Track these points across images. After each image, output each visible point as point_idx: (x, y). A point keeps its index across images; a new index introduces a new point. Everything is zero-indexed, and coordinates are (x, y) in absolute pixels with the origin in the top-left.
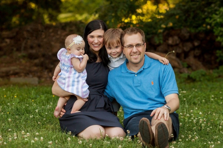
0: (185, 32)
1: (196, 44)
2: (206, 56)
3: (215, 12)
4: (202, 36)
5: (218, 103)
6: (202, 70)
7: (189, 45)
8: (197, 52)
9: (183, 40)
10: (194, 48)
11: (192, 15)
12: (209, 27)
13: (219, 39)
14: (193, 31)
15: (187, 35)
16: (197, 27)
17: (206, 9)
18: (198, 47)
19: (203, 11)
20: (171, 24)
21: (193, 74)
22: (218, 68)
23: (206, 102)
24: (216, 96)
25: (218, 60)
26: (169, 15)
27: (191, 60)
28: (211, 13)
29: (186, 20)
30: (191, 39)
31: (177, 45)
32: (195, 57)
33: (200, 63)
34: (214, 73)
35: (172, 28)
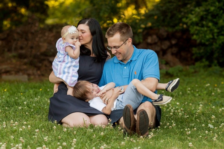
0: (163, 31)
1: (174, 42)
2: (183, 54)
3: (191, 12)
4: (179, 35)
5: (194, 95)
6: (180, 66)
7: (167, 43)
8: (175, 50)
9: (161, 39)
10: (171, 46)
11: (169, 15)
12: (185, 26)
13: (195, 37)
14: (170, 30)
15: (165, 34)
16: (174, 27)
17: (182, 10)
18: (175, 45)
19: (180, 12)
20: (149, 24)
21: (171, 70)
22: (194, 64)
23: (183, 94)
24: (193, 89)
25: (194, 57)
26: (148, 16)
27: (169, 57)
28: (187, 13)
29: (164, 21)
30: (169, 37)
31: (155, 44)
32: (173, 54)
33: (177, 60)
34: (190, 69)
35: (151, 28)
